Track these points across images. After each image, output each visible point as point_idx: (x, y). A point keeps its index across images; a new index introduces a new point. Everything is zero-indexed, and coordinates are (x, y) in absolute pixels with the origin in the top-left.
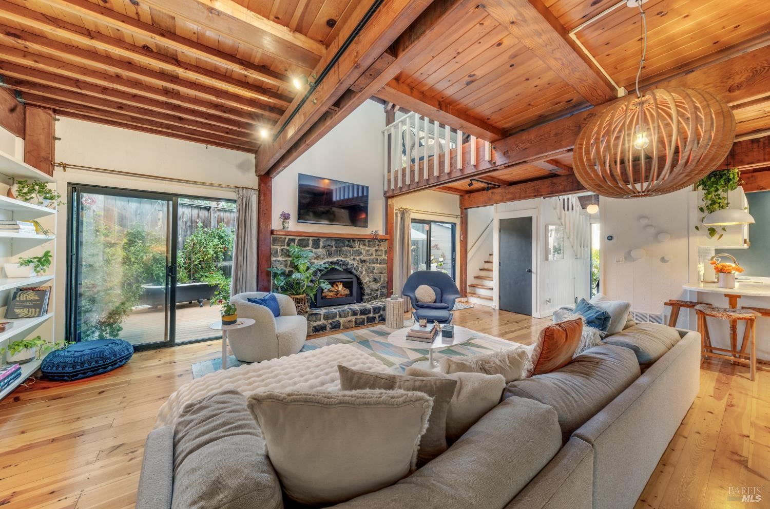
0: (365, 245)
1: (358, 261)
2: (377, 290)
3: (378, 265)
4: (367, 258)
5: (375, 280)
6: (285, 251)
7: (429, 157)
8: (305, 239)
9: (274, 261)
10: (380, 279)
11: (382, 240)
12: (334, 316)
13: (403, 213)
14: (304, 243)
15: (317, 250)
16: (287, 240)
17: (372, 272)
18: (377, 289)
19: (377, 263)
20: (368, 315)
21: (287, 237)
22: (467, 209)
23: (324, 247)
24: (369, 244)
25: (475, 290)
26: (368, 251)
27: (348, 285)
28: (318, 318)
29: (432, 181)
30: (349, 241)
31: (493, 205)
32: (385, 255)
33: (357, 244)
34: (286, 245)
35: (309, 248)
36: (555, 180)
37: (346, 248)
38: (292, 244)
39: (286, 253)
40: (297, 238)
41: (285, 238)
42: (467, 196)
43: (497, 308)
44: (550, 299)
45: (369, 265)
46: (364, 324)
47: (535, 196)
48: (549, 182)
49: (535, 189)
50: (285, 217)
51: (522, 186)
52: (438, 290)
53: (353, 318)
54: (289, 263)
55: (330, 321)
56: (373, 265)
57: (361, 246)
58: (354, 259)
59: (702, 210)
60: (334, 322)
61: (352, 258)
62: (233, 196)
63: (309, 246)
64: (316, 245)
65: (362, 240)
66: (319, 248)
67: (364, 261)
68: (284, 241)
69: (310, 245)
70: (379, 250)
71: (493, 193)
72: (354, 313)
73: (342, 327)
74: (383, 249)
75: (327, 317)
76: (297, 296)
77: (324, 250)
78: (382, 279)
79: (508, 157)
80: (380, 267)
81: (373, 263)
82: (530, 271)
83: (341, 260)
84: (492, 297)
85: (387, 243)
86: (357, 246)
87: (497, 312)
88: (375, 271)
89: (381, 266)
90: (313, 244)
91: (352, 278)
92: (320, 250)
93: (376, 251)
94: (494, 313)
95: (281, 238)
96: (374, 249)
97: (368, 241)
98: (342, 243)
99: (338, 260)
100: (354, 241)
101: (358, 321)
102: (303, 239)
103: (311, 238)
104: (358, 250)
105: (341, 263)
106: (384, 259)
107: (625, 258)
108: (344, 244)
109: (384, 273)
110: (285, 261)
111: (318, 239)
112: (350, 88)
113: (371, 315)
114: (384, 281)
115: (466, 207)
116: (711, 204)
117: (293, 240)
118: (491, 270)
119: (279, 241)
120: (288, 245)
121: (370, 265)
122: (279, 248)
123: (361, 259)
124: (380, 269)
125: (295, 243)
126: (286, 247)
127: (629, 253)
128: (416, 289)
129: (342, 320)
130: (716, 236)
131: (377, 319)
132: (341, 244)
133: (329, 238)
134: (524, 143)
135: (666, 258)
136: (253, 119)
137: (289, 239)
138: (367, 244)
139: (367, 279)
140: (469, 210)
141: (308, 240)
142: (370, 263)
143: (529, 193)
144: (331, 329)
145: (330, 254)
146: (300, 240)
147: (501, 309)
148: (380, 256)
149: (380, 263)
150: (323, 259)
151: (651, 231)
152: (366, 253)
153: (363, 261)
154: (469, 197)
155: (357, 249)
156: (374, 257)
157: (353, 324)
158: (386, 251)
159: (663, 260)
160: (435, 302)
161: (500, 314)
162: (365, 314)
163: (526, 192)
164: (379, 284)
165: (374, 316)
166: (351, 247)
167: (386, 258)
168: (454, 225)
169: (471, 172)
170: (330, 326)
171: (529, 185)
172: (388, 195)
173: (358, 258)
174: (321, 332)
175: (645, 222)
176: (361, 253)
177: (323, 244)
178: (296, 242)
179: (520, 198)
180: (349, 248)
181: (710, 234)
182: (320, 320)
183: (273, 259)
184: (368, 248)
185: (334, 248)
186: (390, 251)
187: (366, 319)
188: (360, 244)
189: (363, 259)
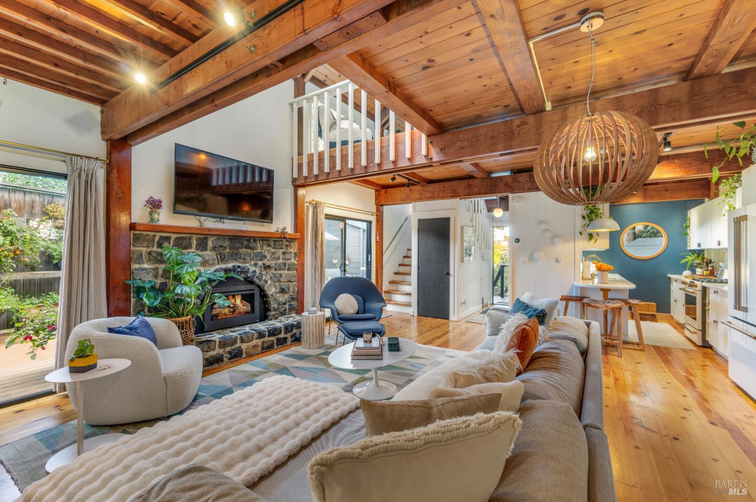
0: (269, 246)
1: (261, 267)
2: (285, 304)
3: (286, 272)
4: (273, 262)
5: (283, 291)
6: (154, 254)
7: (355, 142)
8: (186, 237)
9: (138, 269)
10: (289, 288)
11: (291, 240)
12: (234, 341)
13: (316, 206)
14: (185, 242)
15: (204, 253)
16: (157, 239)
17: (279, 281)
18: (284, 301)
19: (284, 269)
20: (278, 336)
21: (157, 234)
22: (382, 205)
23: (214, 249)
24: (274, 244)
25: (390, 297)
26: (273, 253)
27: (248, 298)
28: (212, 347)
29: (358, 171)
30: (248, 241)
31: (411, 203)
32: (295, 258)
33: (259, 245)
34: (155, 246)
35: (193, 250)
36: (471, 182)
37: (244, 250)
38: (166, 244)
39: (156, 258)
40: (174, 236)
41: (155, 236)
42: (383, 191)
43: (416, 314)
44: (465, 301)
45: (274, 272)
46: (273, 348)
47: (453, 196)
48: (466, 183)
49: (452, 190)
50: (155, 205)
51: (441, 185)
52: (361, 298)
53: (259, 342)
54: (161, 272)
55: (228, 349)
56: (280, 272)
57: (265, 248)
58: (256, 265)
59: (584, 218)
60: (233, 350)
61: (253, 263)
62: (61, 168)
63: (191, 248)
64: (202, 246)
65: (266, 239)
66: (206, 250)
67: (269, 267)
68: (153, 240)
69: (194, 246)
70: (288, 253)
71: (411, 190)
72: (261, 335)
73: (244, 355)
74: (292, 251)
75: (223, 344)
76: (179, 319)
77: (214, 253)
78: (291, 289)
79: (445, 154)
80: (288, 274)
81: (280, 269)
82: (448, 274)
83: (239, 267)
84: (411, 303)
85: (296, 243)
86: (259, 248)
87: (416, 319)
88: (282, 279)
89: (290, 272)
90: (197, 244)
91: (254, 290)
92: (209, 252)
93: (284, 253)
94: (412, 321)
95: (148, 235)
96: (281, 251)
97: (274, 241)
98: (240, 243)
99: (234, 266)
100: (255, 241)
101: (265, 345)
102: (183, 237)
103: (194, 237)
104: (261, 253)
105: (239, 270)
106: (293, 264)
107: (529, 259)
108: (242, 245)
109: (294, 282)
110: (154, 269)
111: (206, 238)
112: (314, 44)
113: (282, 336)
114: (294, 291)
115: (382, 203)
116: (590, 213)
117: (168, 239)
118: (409, 274)
119: (144, 240)
120: (160, 245)
121: (277, 272)
122: (144, 250)
123: (264, 264)
124: (288, 277)
125: (170, 243)
126: (155, 249)
127: (532, 254)
128: (335, 300)
129: (244, 346)
130: (593, 241)
131: (289, 340)
132: (239, 245)
133: (221, 235)
134: (461, 141)
135: (559, 259)
136: (116, 52)
137: (161, 237)
138: (272, 244)
139: (273, 290)
140: (384, 207)
141: (190, 238)
142: (275, 270)
143: (448, 193)
144: (230, 359)
145: (222, 259)
146: (177, 239)
147: (419, 315)
148: (288, 259)
149: (289, 269)
150: (213, 265)
151: (549, 235)
152: (270, 257)
153: (267, 267)
154: (386, 193)
155: (259, 250)
156: (281, 261)
157: (260, 349)
158: (295, 253)
159: (557, 261)
160: (358, 313)
161: (419, 321)
162: (275, 335)
163: (444, 191)
164: (287, 296)
165: (286, 336)
166: (252, 249)
167: (296, 262)
168: (370, 222)
169: (405, 165)
170: (228, 356)
171: (447, 184)
172: (298, 183)
173: (260, 263)
174: (216, 366)
175: (543, 226)
176: (265, 257)
177: (212, 244)
178: (172, 242)
179: (439, 198)
180: (248, 250)
181: (589, 238)
182: (214, 350)
183: (135, 266)
184: (274, 250)
185: (228, 250)
186: (301, 253)
187: (275, 341)
188: (263, 245)
189: (267, 264)
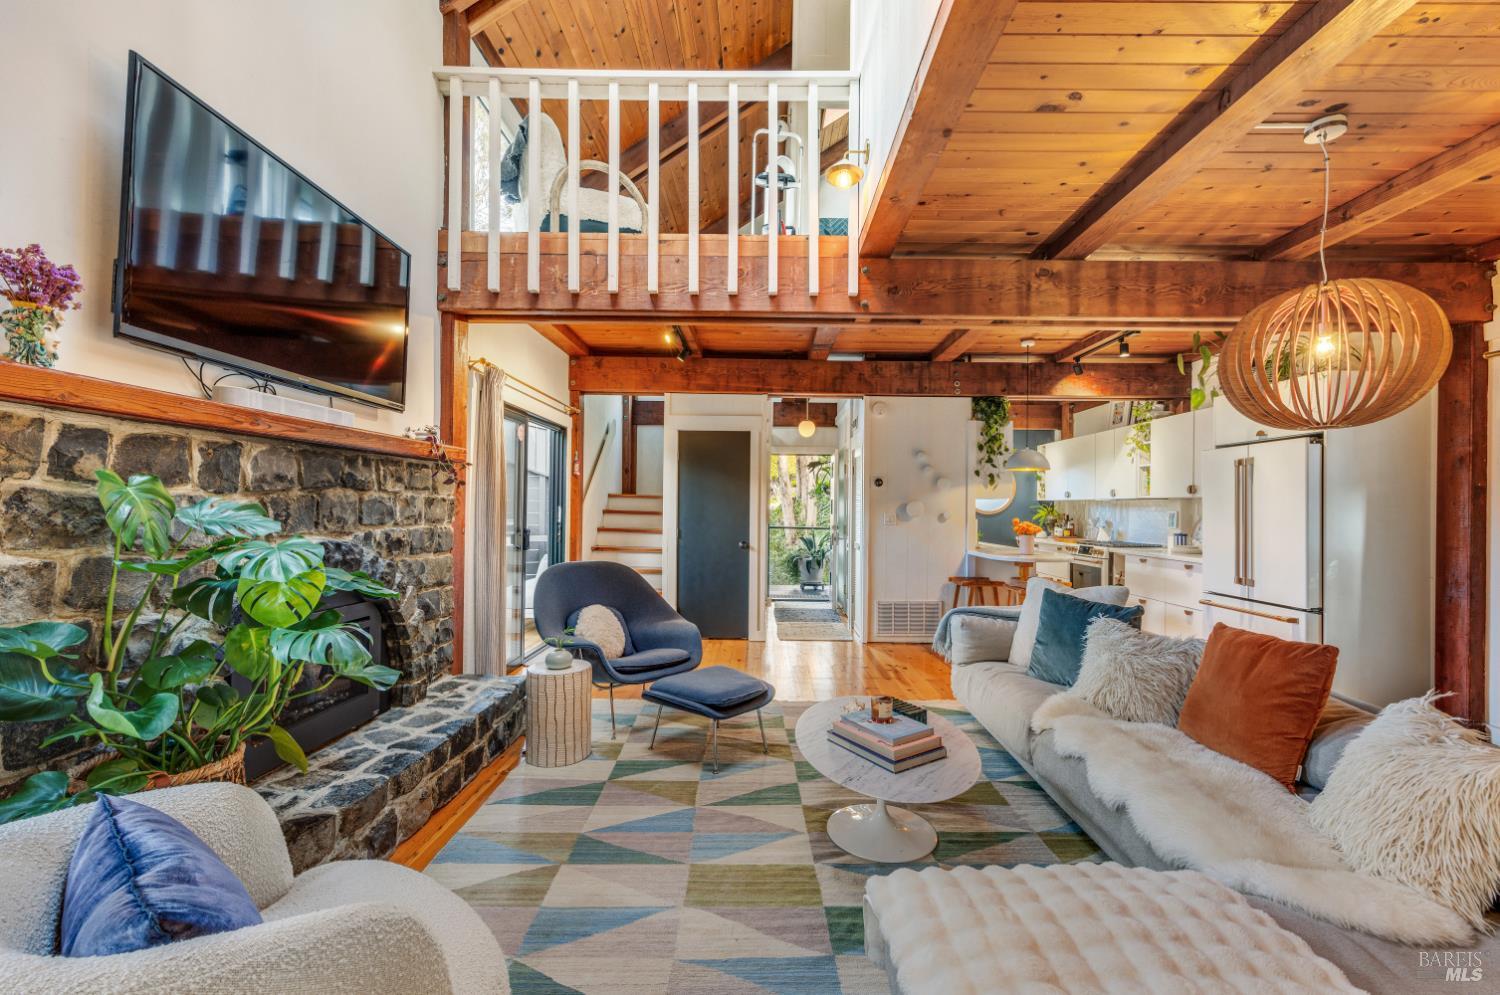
0: (399, 480)
1: (379, 544)
2: (428, 650)
3: (433, 555)
4: (407, 529)
6: (38, 505)
8: (166, 440)
10: (438, 604)
13: (488, 379)
14: (163, 458)
16: (50, 438)
17: (418, 585)
18: (427, 643)
19: (429, 549)
21: (48, 415)
22: (583, 393)
23: (258, 485)
24: (411, 475)
26: (408, 503)
30: (352, 461)
32: (450, 517)
33: (375, 476)
34: (44, 468)
35: (186, 489)
37: (339, 491)
38: (88, 464)
39: (45, 522)
40: (120, 431)
41: (40, 423)
42: (591, 361)
45: (410, 558)
56: (421, 557)
57: (389, 484)
58: (367, 539)
61: (361, 534)
63: (185, 480)
64: (222, 472)
65: (391, 457)
66: (233, 488)
67: (398, 543)
68: (37, 444)
69: (194, 473)
74: (445, 496)
77: (256, 499)
78: (442, 605)
80: (438, 563)
81: (422, 549)
83: (338, 546)
86: (377, 485)
88: (424, 579)
89: (441, 557)
90: (206, 466)
91: (368, 619)
92: (241, 499)
93: (429, 502)
95: (8, 417)
96: (424, 495)
97: (409, 464)
98: (330, 468)
100: (366, 462)
102: (154, 438)
103: (197, 438)
104: (380, 500)
106: (447, 533)
108: (335, 474)
109: (449, 583)
110: (35, 572)
114: (446, 611)
115: (582, 387)
117: (96, 439)
120: (62, 466)
121: (414, 557)
124: (437, 571)
125: (103, 458)
126: (40, 481)
132: (327, 475)
133: (280, 440)
137: (67, 431)
138: (406, 475)
140: (586, 396)
141: (184, 443)
142: (412, 551)
146: (131, 441)
148: (438, 520)
149: (439, 549)
152: (402, 513)
153: (395, 545)
154: (599, 365)
155: (375, 492)
156: (423, 525)
158: (451, 503)
164: (434, 626)
166: (360, 487)
167: (451, 528)
168: (564, 432)
173: (378, 533)
176: (390, 513)
177: (255, 467)
178: (112, 452)
180: (350, 491)
184: (409, 494)
185: (296, 492)
186: (459, 502)
188: (384, 476)
189: (394, 536)
